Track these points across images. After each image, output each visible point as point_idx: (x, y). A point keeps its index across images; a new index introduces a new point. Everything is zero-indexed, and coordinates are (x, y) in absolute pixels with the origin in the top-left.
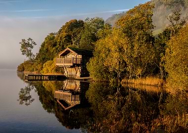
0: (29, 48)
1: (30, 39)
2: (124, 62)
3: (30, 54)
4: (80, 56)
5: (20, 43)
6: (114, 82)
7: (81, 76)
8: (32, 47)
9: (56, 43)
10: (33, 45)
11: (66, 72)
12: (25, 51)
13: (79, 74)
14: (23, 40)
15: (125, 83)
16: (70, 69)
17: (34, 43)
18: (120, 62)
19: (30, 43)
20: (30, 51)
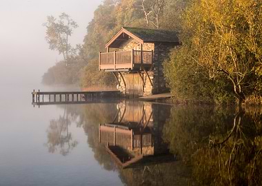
0: (63, 35)
1: (64, 15)
2: (249, 54)
3: (64, 48)
4: (150, 47)
5: (44, 25)
6: (224, 105)
7: (154, 92)
8: (69, 33)
9: (115, 20)
10: (71, 27)
11: (122, 84)
12: (56, 42)
13: (149, 88)
14: (49, 18)
15: (253, 105)
16: (131, 76)
17: (73, 23)
18: (238, 56)
19: (66, 23)
20: (65, 40)
